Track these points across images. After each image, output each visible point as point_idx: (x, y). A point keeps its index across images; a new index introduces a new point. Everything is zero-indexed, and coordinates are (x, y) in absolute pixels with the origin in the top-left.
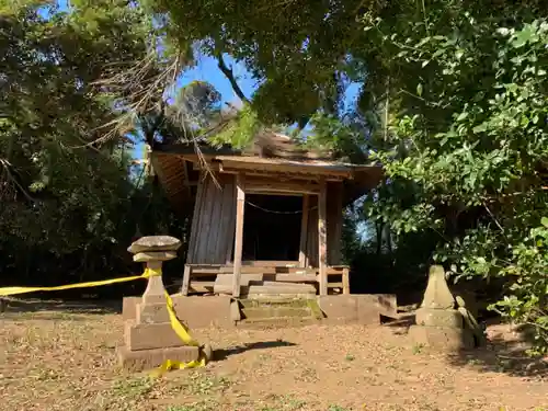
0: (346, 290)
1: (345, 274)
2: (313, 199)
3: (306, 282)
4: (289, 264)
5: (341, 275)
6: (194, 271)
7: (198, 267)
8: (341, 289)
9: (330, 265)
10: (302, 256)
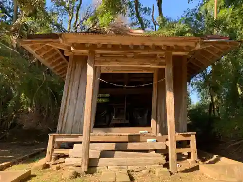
0: (194, 155)
1: (193, 139)
2: (161, 72)
3: (156, 151)
4: (142, 131)
5: (188, 142)
6: (57, 140)
7: (60, 137)
8: (189, 154)
9: (179, 132)
10: (153, 122)
